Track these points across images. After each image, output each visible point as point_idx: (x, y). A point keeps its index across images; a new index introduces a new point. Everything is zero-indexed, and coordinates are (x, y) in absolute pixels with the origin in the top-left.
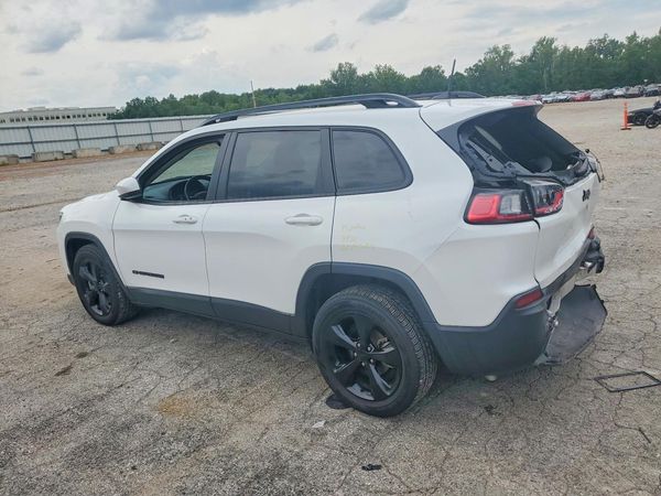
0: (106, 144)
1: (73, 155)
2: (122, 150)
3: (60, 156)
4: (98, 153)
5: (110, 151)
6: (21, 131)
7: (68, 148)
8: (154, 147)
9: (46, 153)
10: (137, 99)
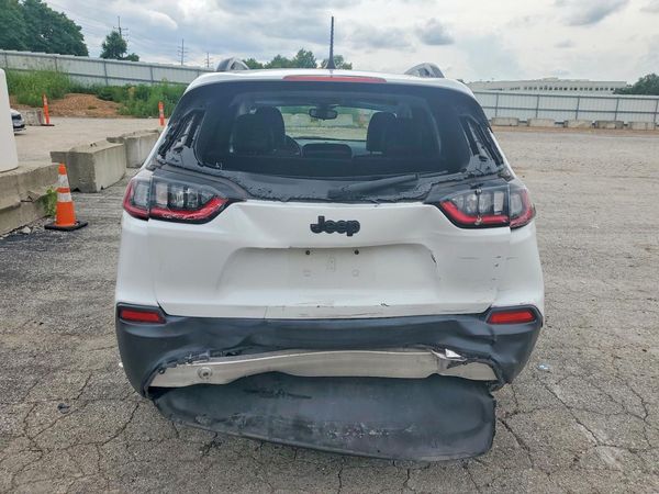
0: (561, 117)
1: (527, 123)
2: (577, 125)
3: (515, 123)
4: (552, 124)
5: (564, 125)
6: (491, 96)
7: (524, 116)
8: (613, 126)
9: (503, 118)
10: (654, 75)
